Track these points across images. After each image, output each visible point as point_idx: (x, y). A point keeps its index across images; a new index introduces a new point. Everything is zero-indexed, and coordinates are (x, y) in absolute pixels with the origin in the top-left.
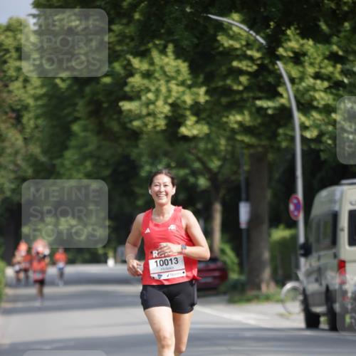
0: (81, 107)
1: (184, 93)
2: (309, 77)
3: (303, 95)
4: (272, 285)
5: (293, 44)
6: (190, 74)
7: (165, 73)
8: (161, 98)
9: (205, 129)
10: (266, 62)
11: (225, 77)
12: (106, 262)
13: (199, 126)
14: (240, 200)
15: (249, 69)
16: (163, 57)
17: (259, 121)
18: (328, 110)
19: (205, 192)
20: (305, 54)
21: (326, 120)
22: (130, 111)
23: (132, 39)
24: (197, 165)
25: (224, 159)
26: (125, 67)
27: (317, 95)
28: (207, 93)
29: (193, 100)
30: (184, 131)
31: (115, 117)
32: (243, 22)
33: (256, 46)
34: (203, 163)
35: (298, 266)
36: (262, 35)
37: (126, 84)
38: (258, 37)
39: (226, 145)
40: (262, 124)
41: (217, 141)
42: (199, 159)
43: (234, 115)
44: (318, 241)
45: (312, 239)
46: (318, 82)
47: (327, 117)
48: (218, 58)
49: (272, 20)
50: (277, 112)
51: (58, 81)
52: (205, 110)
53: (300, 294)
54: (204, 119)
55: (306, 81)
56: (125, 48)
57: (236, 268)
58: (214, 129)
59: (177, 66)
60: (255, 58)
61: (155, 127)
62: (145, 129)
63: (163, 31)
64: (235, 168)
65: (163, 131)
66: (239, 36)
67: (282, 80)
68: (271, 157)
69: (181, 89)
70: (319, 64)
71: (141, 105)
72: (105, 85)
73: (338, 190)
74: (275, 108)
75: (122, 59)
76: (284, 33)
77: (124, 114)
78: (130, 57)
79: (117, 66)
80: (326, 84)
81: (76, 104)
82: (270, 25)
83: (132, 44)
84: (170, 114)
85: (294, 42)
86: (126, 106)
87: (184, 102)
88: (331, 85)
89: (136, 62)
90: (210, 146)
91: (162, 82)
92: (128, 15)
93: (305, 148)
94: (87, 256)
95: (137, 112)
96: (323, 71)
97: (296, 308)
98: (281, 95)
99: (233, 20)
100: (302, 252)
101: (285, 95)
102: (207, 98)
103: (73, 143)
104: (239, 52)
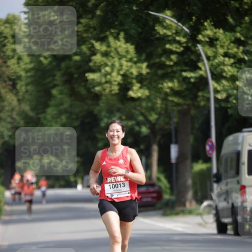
0: (59, 77)
1: (131, 67)
2: (220, 56)
3: (216, 68)
4: (194, 203)
5: (209, 32)
6: (136, 53)
7: (118, 53)
8: (116, 70)
9: (146, 92)
10: (190, 45)
11: (160, 56)
12: (75, 187)
13: (142, 91)
14: (171, 143)
15: (178, 50)
16: (117, 42)
17: (185, 86)
18: (234, 79)
19: (146, 137)
20: (217, 39)
21: (232, 86)
22: (93, 80)
23: (95, 29)
24: (141, 118)
25: (160, 114)
26: (89, 49)
27: (226, 68)
28: (148, 67)
29: (138, 72)
30: (131, 94)
31: (83, 84)
32: (173, 16)
33: (183, 33)
34: (145, 117)
35: (212, 190)
36: (187, 26)
37: (90, 61)
38: (184, 28)
39: (161, 104)
40: (187, 89)
41: (155, 101)
42: (142, 114)
43: (167, 83)
44: (226, 171)
45: (222, 170)
46: (227, 59)
47: (233, 84)
48: (156, 42)
49: (194, 15)
50: (197, 80)
51: (42, 59)
52: (146, 79)
53: (214, 209)
54: (146, 85)
55: (218, 58)
56: (90, 35)
57: (168, 191)
58: (153, 92)
59: (127, 48)
60: (182, 42)
61: (111, 91)
62: (103, 92)
63: (116, 23)
64: (167, 120)
65: (116, 94)
66: (170, 27)
67: (201, 58)
68: (193, 112)
69: (129, 64)
70: (227, 46)
71: (101, 76)
72: (76, 61)
73: (240, 136)
74: (196, 78)
75: (87, 43)
76: (202, 25)
77: (89, 82)
78: (93, 42)
79: (84, 48)
80: (232, 61)
81: (54, 75)
82: (192, 19)
83: (95, 33)
84: (121, 82)
85: (209, 31)
86: (90, 76)
87: (132, 73)
88: (236, 61)
89: (97, 45)
90: (150, 105)
91: (116, 59)
92: (92, 12)
93: (217, 106)
94: (62, 183)
95: (99, 80)
96: (230, 51)
97: (210, 219)
98: (200, 69)
99: (167, 15)
100: (215, 179)
101: (203, 68)
102: (148, 70)
103: (53, 102)
104: (170, 38)
